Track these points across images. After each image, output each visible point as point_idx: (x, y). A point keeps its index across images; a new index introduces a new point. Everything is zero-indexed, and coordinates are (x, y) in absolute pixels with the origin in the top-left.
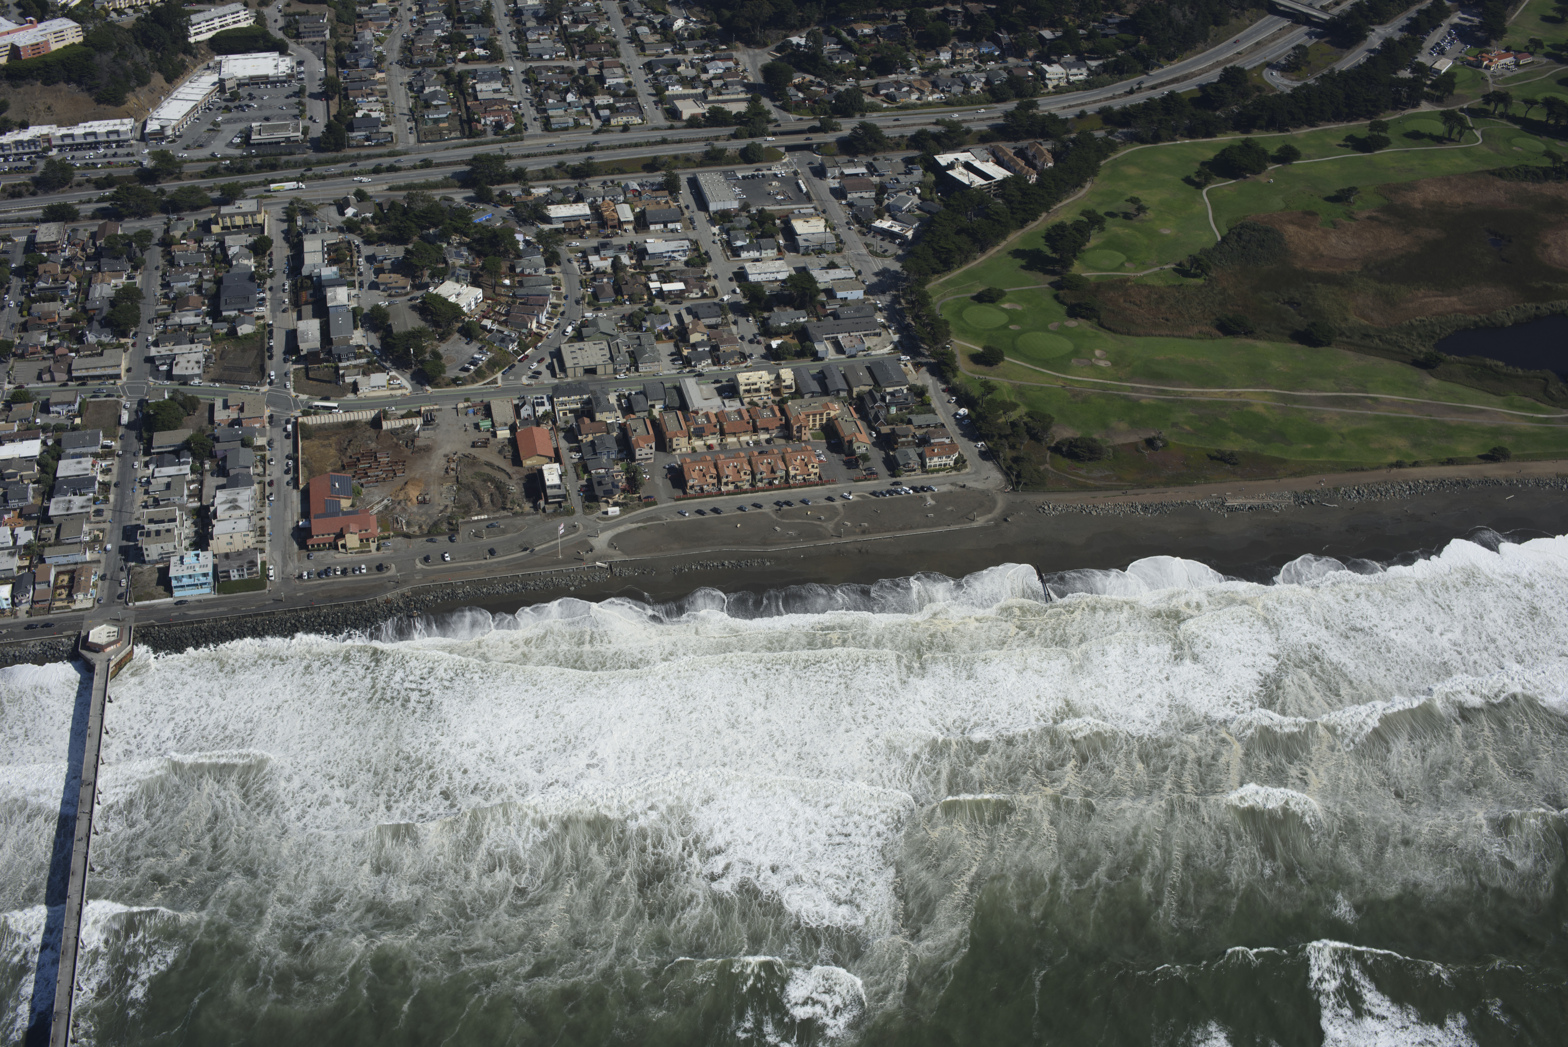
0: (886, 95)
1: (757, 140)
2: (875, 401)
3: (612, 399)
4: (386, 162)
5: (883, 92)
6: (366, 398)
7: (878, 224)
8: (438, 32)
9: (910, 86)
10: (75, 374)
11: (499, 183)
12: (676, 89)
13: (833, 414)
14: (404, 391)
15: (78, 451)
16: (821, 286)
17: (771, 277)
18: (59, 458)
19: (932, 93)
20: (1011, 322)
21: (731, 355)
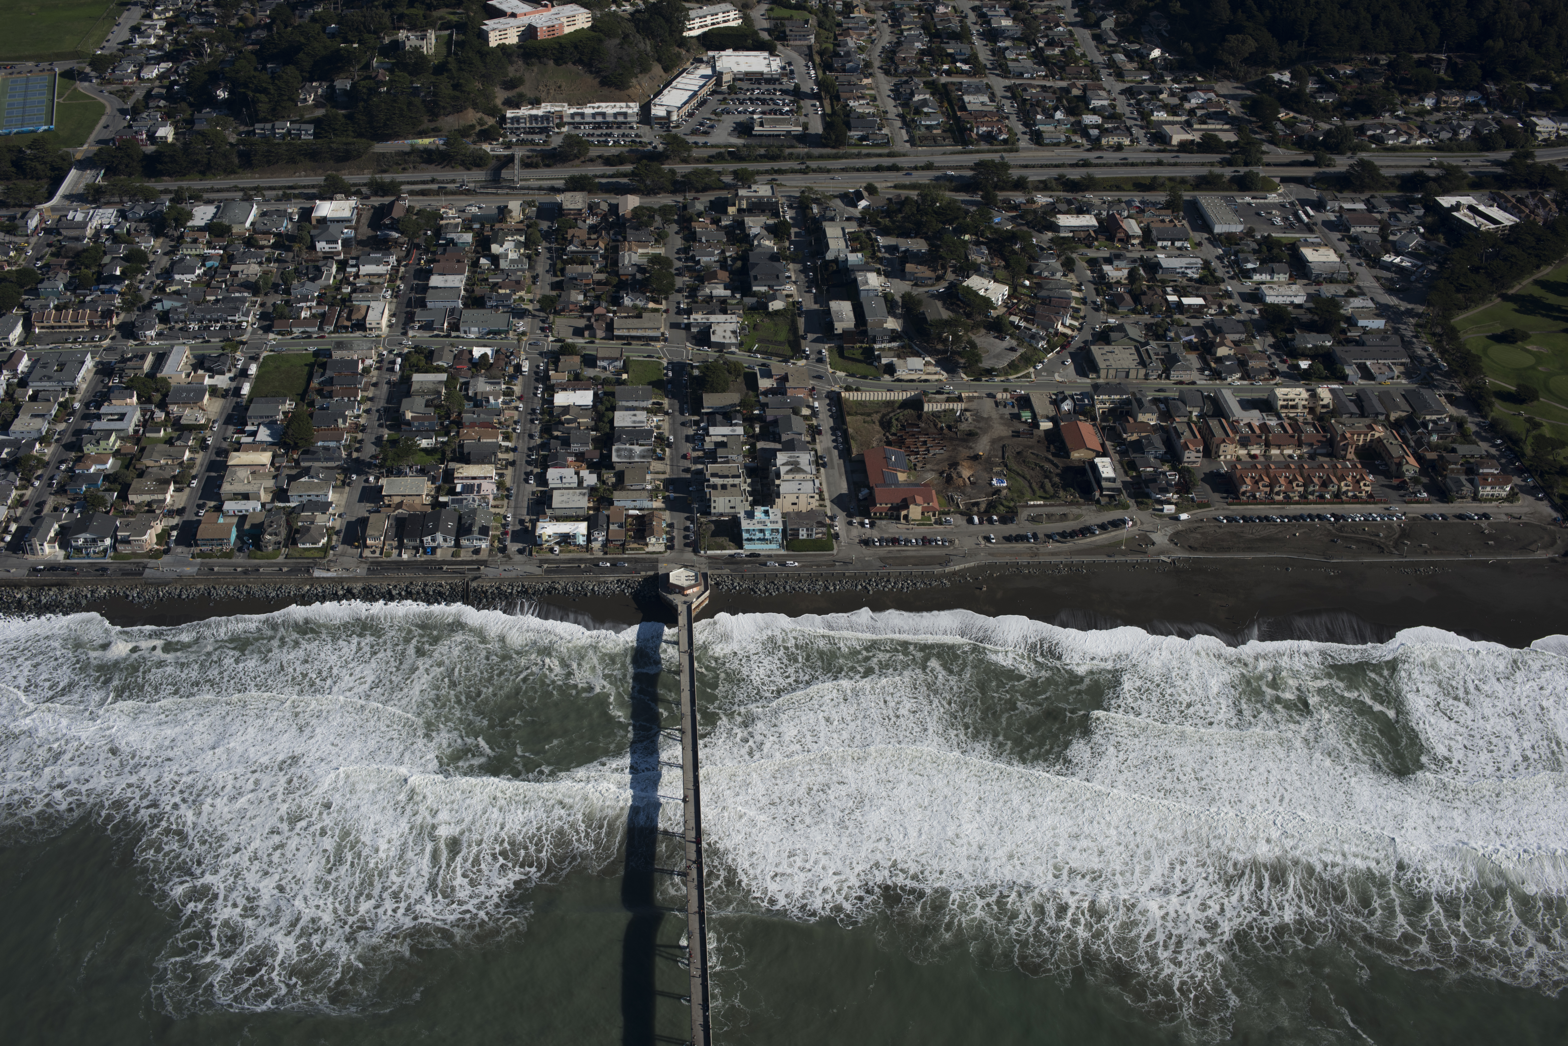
0: (1373, 136)
1: (1255, 169)
2: (1416, 427)
4: (887, 161)
5: (1370, 133)
6: (904, 380)
7: (1387, 258)
8: (918, 45)
9: (1397, 129)
10: (616, 333)
11: (1003, 189)
12: (1160, 116)
13: (1377, 435)
14: (939, 377)
15: (630, 404)
16: (1342, 314)
17: (1288, 300)
18: (613, 409)
19: (1421, 137)
20: (1539, 363)
21: (1262, 371)
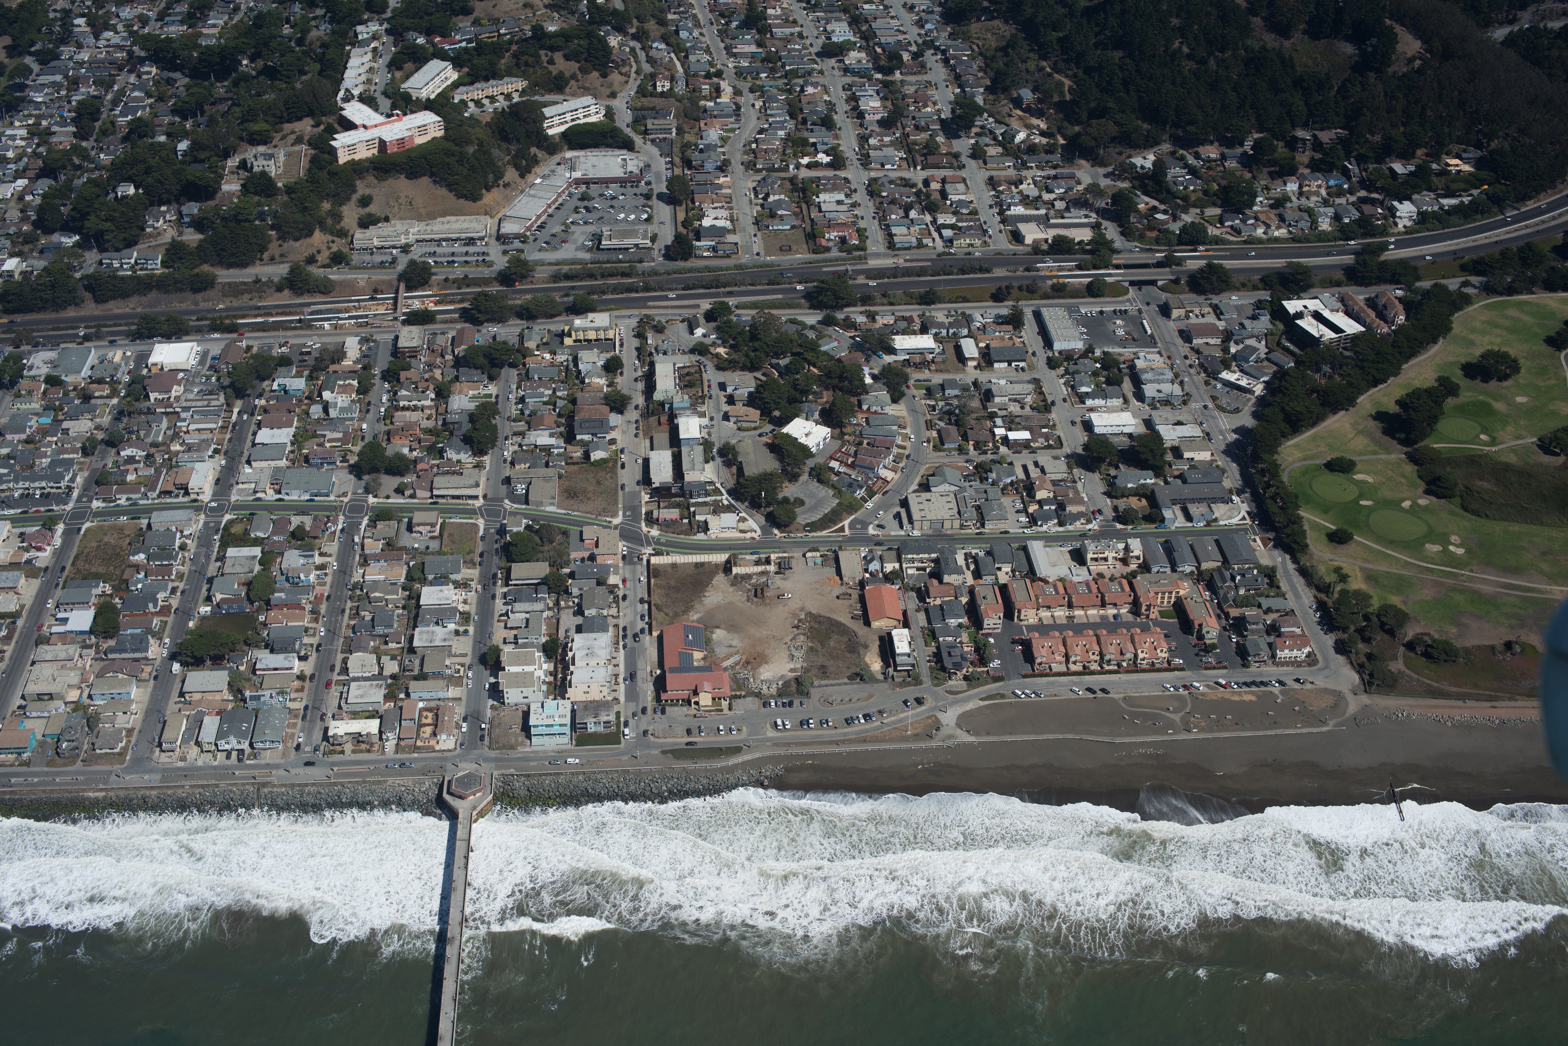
0: (1232, 227)
1: (1103, 273)
2: (1224, 581)
3: (960, 559)
5: (1227, 224)
6: (717, 539)
7: (1225, 375)
8: (782, 134)
9: (1256, 219)
10: (436, 492)
11: (844, 306)
12: (1018, 210)
13: (1182, 593)
14: (753, 535)
15: (439, 577)
16: (1167, 445)
17: (1116, 430)
18: (422, 584)
19: (1279, 227)
20: (1362, 496)
21: (1078, 516)
